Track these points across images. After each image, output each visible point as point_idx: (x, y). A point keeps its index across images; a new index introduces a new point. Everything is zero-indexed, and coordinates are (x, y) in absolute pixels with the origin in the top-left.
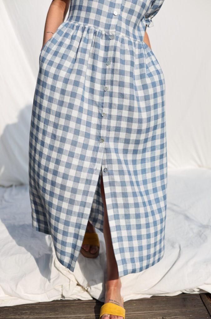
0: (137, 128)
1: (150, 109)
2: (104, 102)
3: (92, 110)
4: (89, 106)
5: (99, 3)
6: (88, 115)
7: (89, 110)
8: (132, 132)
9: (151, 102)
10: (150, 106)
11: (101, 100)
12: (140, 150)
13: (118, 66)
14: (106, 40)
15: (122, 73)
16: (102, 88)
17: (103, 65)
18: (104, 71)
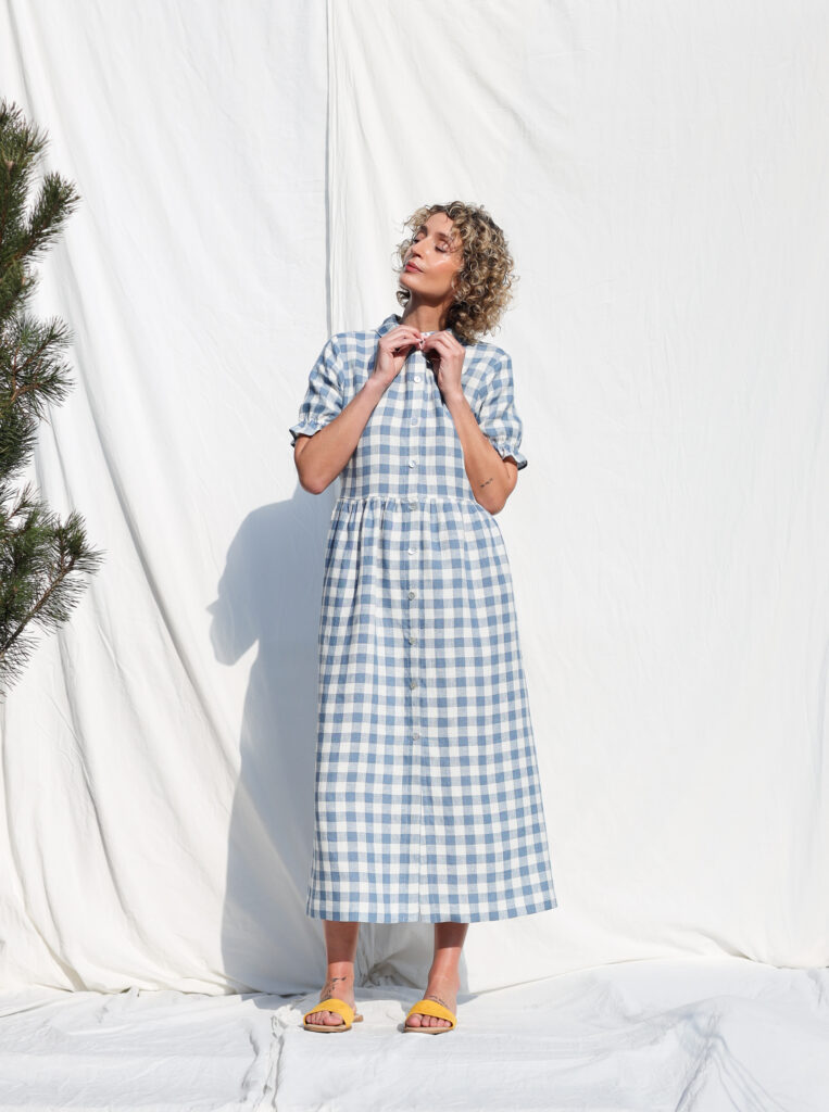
7: (388, 636)
11: (406, 615)
13: (430, 555)
14: (404, 511)
15: (437, 565)
16: (403, 594)
17: (402, 555)
18: (404, 565)
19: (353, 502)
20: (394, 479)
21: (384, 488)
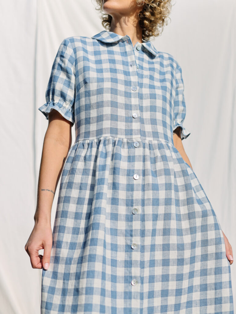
0: (176, 258)
1: (196, 231)
2: (134, 228)
3: (117, 242)
4: (112, 238)
5: (112, 108)
6: (112, 250)
7: (113, 243)
8: (170, 264)
9: (196, 222)
10: (196, 227)
11: (129, 226)
12: (185, 288)
13: (150, 179)
14: (129, 148)
15: (155, 187)
16: (127, 210)
17: (128, 180)
18: (130, 188)
19: (87, 141)
20: (121, 125)
21: (114, 131)
